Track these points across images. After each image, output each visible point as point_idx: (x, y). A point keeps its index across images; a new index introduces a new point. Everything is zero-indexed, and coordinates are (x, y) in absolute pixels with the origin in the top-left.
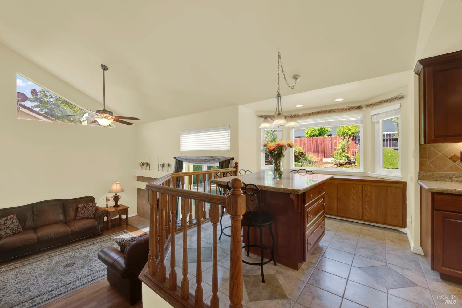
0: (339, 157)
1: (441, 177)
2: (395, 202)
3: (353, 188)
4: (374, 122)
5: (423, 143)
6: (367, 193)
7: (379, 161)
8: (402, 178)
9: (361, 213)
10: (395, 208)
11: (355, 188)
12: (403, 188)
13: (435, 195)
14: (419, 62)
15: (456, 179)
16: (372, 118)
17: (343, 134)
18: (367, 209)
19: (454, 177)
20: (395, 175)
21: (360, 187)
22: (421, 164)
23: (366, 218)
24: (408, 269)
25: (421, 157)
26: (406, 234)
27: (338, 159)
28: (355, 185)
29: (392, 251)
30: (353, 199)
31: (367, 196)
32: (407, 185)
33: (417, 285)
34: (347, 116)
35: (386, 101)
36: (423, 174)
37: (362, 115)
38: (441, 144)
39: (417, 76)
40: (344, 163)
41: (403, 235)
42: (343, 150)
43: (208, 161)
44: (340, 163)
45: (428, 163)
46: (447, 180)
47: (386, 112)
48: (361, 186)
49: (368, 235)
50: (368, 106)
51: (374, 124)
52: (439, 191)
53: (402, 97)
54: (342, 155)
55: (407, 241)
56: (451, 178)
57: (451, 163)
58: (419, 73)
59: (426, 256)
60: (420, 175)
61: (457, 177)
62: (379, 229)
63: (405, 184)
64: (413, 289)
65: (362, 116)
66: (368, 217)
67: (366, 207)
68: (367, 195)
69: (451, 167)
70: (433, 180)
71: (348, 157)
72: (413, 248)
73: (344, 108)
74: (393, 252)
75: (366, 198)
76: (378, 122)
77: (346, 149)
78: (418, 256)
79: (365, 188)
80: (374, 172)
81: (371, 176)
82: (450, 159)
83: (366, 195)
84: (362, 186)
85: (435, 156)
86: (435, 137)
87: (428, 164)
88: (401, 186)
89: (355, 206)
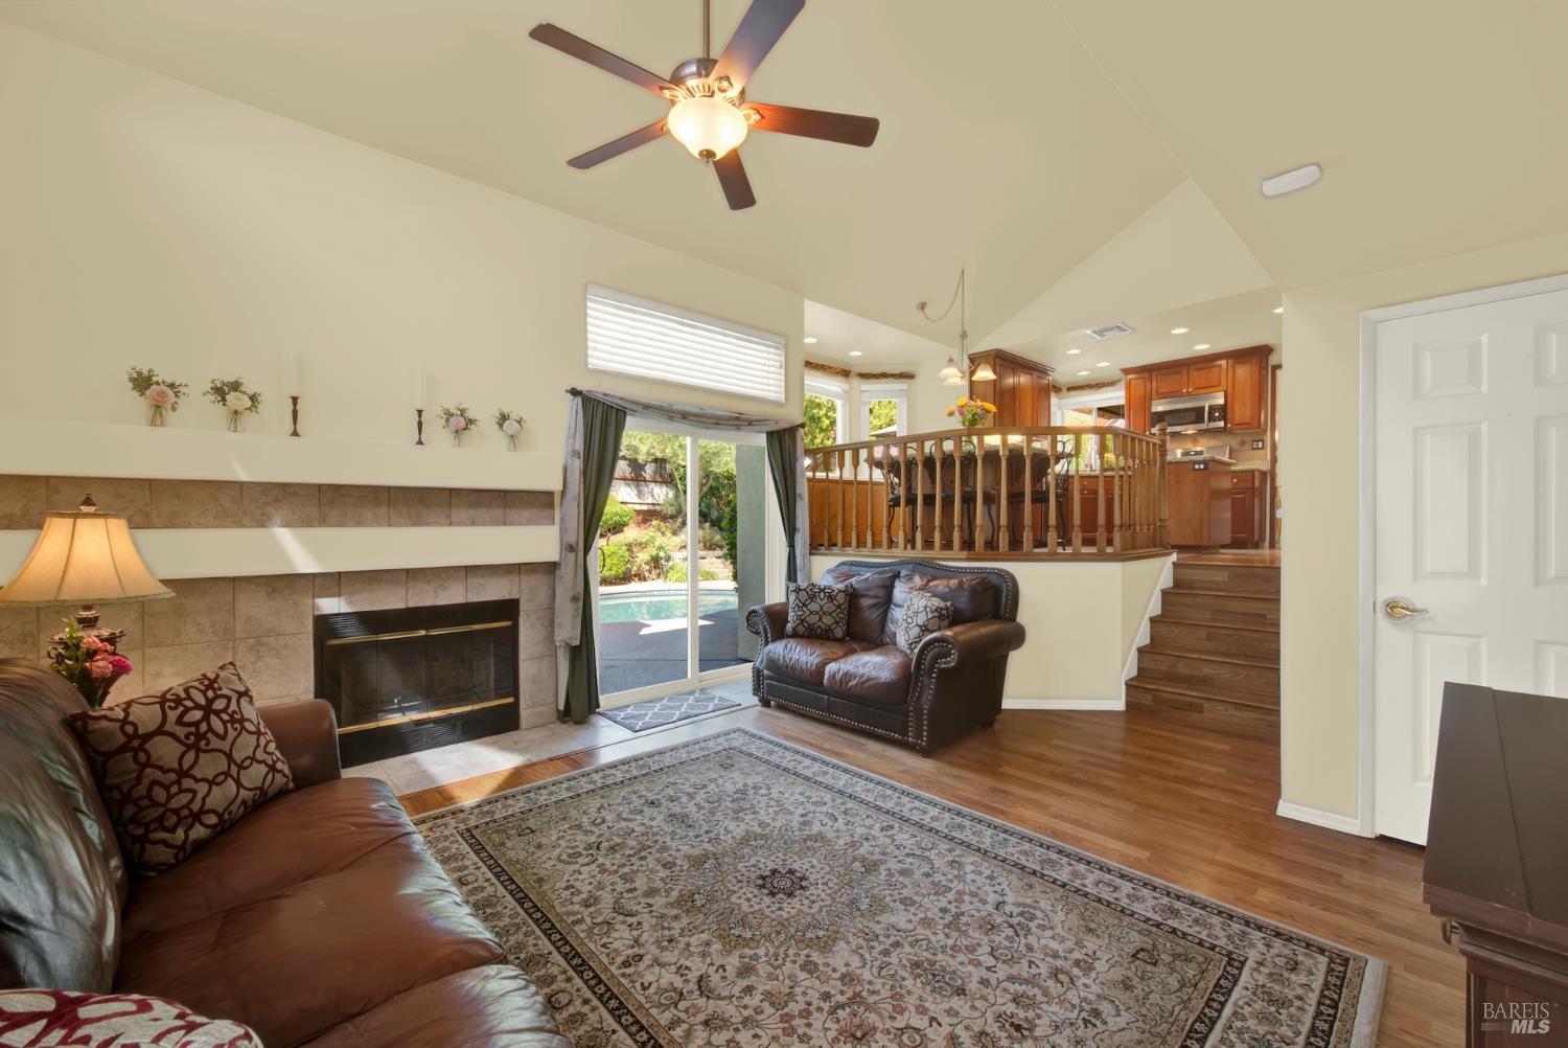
43: (746, 423)
50: (864, 376)
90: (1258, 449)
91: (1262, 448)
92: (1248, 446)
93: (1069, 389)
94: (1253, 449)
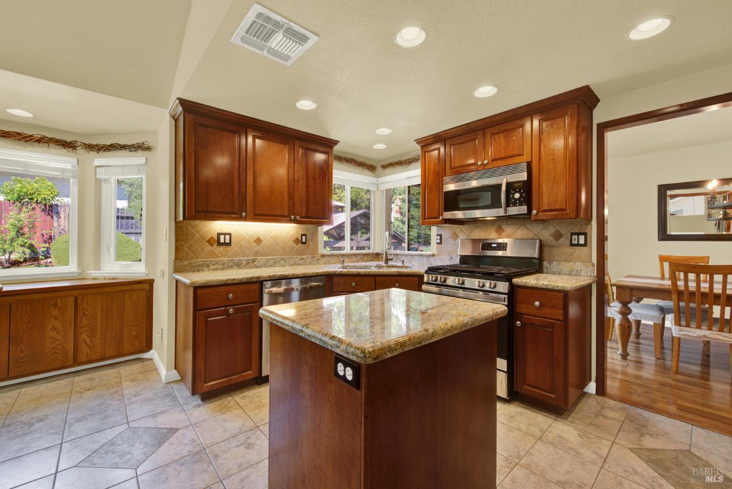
0: (6, 246)
1: (199, 266)
2: (136, 314)
3: (55, 305)
4: (100, 180)
5: (181, 219)
6: (87, 311)
7: (109, 250)
8: (147, 274)
9: (71, 353)
10: (136, 324)
11: (59, 305)
12: (148, 290)
13: (198, 290)
14: (178, 101)
15: (213, 267)
16: (96, 171)
17: (19, 199)
18: (85, 341)
19: (211, 264)
20: (136, 270)
21: (71, 302)
22: (177, 249)
23: (83, 358)
24: (161, 413)
25: (177, 240)
26: (151, 359)
27: (5, 252)
28: (59, 300)
29: (135, 396)
30: (54, 329)
31: (86, 315)
32: (154, 284)
33: (177, 430)
34: (38, 156)
35: (123, 147)
36: (179, 264)
37: (75, 160)
38: (199, 221)
39: (173, 122)
40: (22, 260)
41: (148, 363)
42: (18, 232)
44: (8, 261)
45: (185, 248)
46: (205, 269)
47: (123, 166)
48: (74, 298)
49: (89, 390)
50: (89, 147)
51: (98, 182)
52: (203, 283)
53: (148, 149)
54: (15, 244)
55: (155, 370)
56: (208, 266)
57: (208, 248)
58: (176, 117)
59: (183, 379)
60: (176, 266)
61: (214, 265)
62: (108, 370)
63: (151, 282)
64: (173, 439)
65: (76, 164)
66: (87, 356)
67: (84, 336)
68: (86, 313)
69: (208, 252)
70: (190, 271)
71: (31, 247)
72: (165, 376)
73: (32, 136)
74: (137, 398)
75: (84, 319)
76: (107, 181)
77: (26, 230)
78: (172, 384)
79: (81, 301)
80: (100, 270)
81: (93, 278)
82: (207, 242)
83: (84, 313)
84: (76, 300)
85: (193, 239)
86: (195, 212)
87: (186, 251)
88: (145, 288)
89: (58, 342)
90: (578, 245)
91: (585, 245)
92: (564, 241)
93: (384, 167)
94: (572, 245)
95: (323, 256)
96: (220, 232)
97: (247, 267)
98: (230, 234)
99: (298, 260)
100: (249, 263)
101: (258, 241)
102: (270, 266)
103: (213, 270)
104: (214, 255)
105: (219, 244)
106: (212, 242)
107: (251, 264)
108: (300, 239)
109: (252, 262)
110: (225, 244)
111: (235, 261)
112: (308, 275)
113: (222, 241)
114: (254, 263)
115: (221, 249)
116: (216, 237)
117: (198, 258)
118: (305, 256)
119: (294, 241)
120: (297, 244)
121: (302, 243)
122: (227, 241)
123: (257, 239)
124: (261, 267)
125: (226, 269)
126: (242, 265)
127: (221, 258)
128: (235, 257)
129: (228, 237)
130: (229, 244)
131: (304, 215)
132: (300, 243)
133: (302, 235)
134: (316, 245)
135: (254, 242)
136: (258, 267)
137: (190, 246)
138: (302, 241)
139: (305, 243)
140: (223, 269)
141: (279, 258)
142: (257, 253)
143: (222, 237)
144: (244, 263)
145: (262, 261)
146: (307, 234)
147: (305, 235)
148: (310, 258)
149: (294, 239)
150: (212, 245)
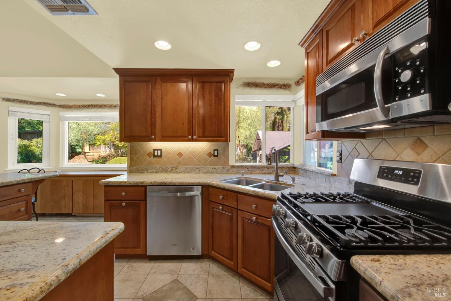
1: (142, 170)
15: (150, 171)
19: (149, 169)
22: (131, 159)
25: (131, 153)
36: (131, 168)
45: (135, 158)
46: (145, 171)
56: (147, 170)
57: (148, 159)
69: (148, 161)
82: (147, 155)
85: (139, 153)
86: (124, 137)
87: (136, 160)
93: (297, 83)
95: (233, 167)
96: (155, 148)
97: (171, 172)
98: (161, 150)
99: (210, 170)
100: (173, 170)
101: (180, 154)
102: (188, 172)
103: (150, 173)
104: (150, 163)
105: (155, 156)
106: (150, 155)
107: (174, 170)
108: (213, 154)
109: (174, 169)
110: (157, 156)
111: (164, 168)
112: (184, 184)
113: (156, 154)
114: (177, 170)
115: (156, 159)
116: (152, 152)
117: (142, 165)
118: (217, 167)
119: (208, 155)
120: (210, 157)
121: (215, 156)
122: (159, 154)
123: (179, 153)
124: (181, 173)
125: (158, 172)
126: (168, 171)
127: (156, 165)
128: (164, 165)
129: (159, 152)
130: (161, 156)
131: (201, 135)
132: (213, 156)
133: (214, 150)
134: (228, 158)
135: (177, 155)
136: (179, 173)
137: (138, 157)
138: (214, 155)
139: (217, 156)
140: (156, 173)
141: (195, 167)
142: (179, 163)
143: (156, 152)
144: (170, 169)
145: (182, 169)
146: (219, 149)
147: (217, 150)
148: (221, 168)
149: (207, 153)
150: (150, 157)
